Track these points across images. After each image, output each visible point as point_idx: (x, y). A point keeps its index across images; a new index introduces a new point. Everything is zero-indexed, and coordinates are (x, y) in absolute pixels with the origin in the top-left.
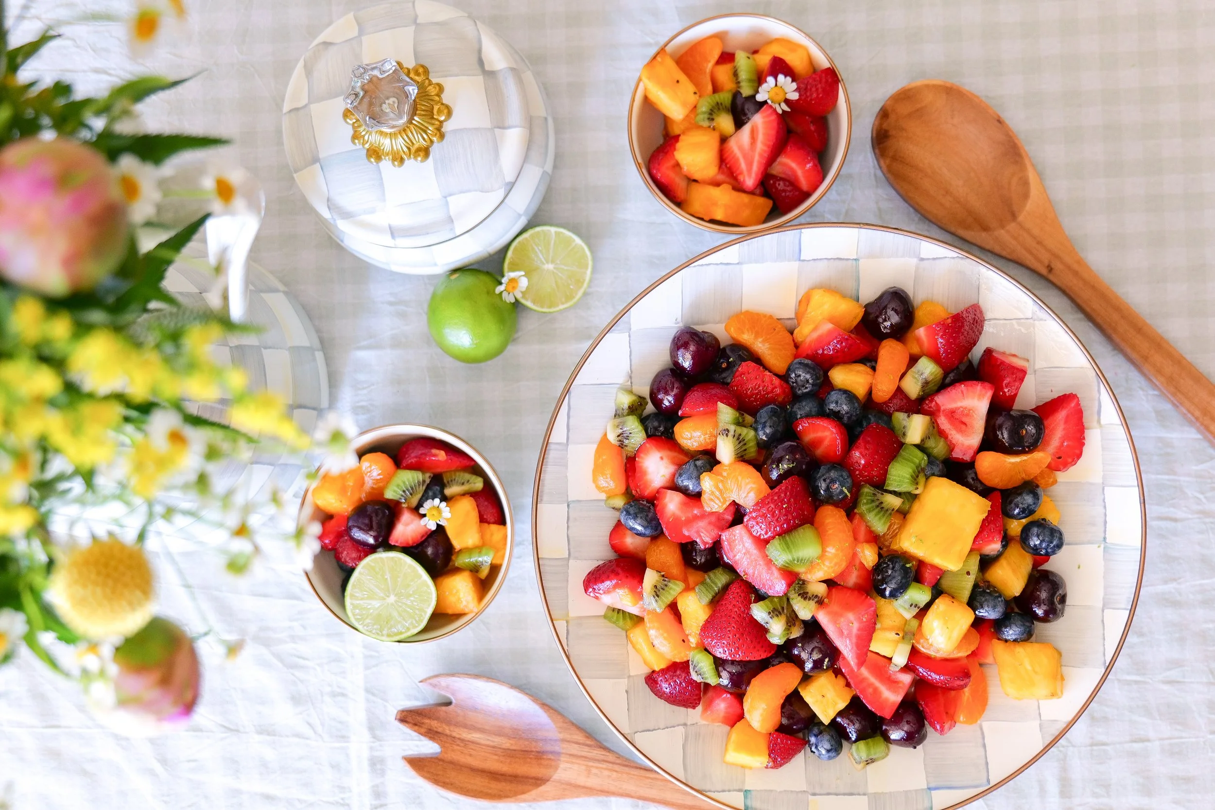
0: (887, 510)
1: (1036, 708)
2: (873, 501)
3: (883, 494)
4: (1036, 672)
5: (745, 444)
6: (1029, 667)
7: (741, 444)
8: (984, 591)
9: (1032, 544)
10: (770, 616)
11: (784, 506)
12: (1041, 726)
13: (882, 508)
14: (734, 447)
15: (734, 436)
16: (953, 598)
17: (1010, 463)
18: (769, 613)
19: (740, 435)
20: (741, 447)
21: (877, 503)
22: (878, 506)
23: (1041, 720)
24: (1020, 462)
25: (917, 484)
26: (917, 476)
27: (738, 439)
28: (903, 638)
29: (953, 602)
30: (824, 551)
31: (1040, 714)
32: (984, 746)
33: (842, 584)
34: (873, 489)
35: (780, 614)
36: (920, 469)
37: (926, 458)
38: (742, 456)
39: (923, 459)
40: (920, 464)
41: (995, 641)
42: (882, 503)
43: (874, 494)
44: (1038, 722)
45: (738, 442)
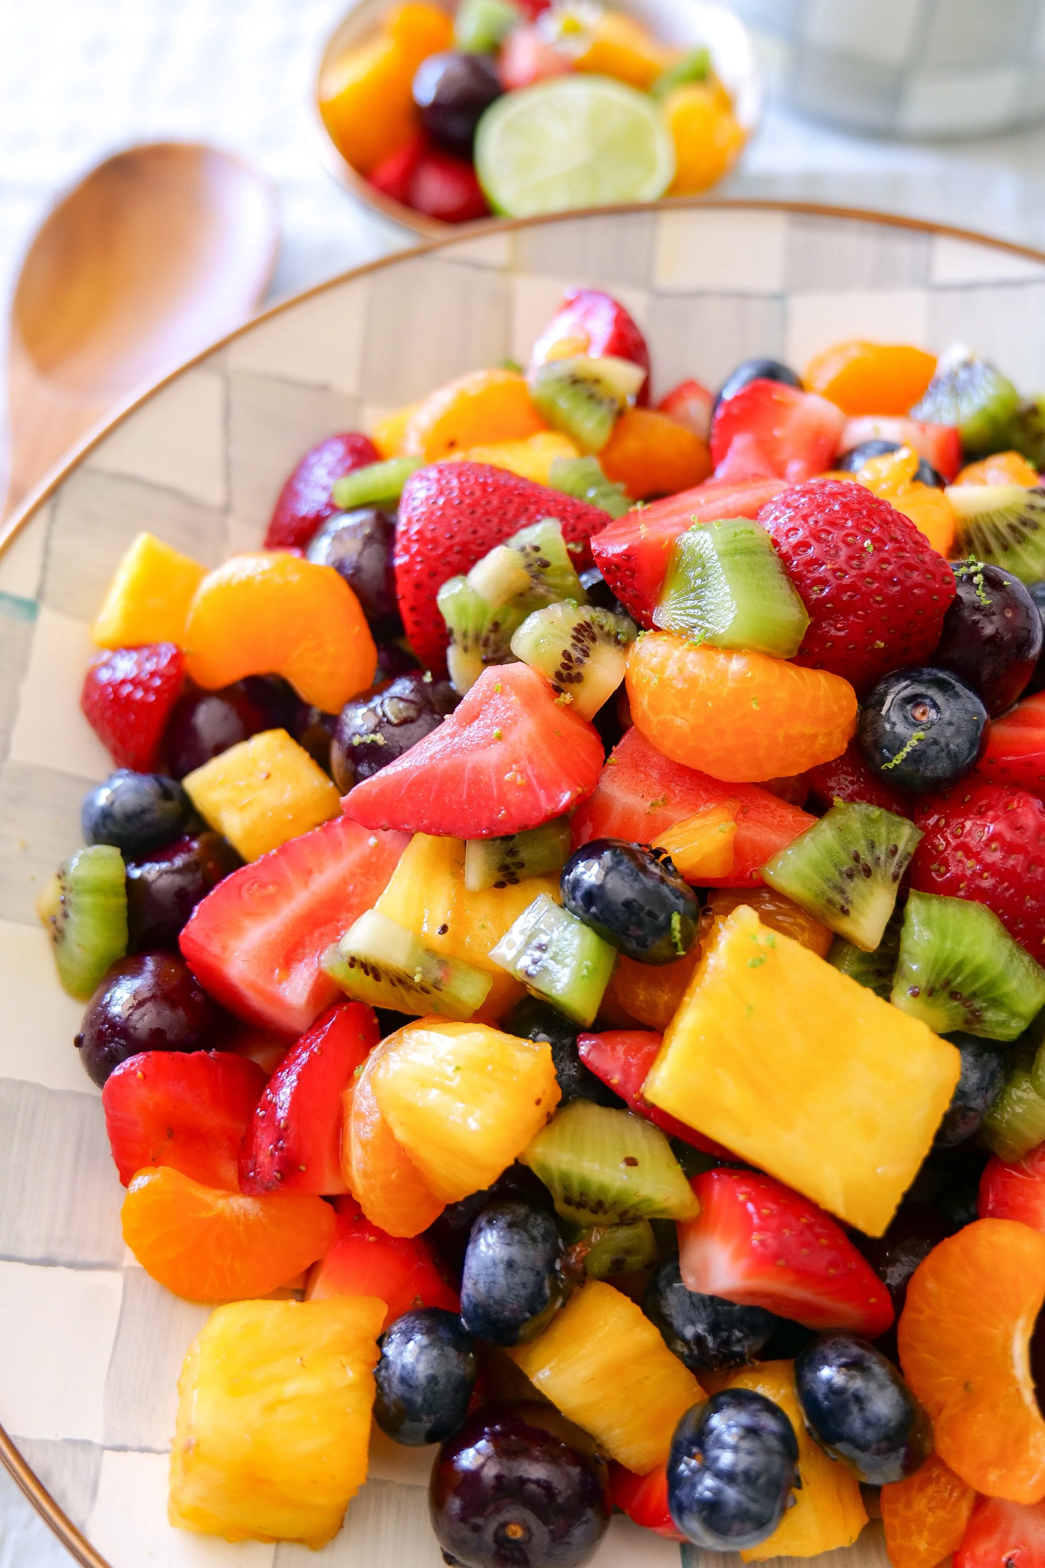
0: (842, 892)
1: (145, 1443)
2: (872, 845)
3: (895, 877)
4: (271, 1408)
5: (1006, 547)
6: (291, 1388)
7: (1005, 531)
8: (556, 1253)
9: (716, 1421)
10: (528, 550)
11: (867, 543)
12: (86, 1444)
13: (850, 876)
14: (999, 512)
15: (1032, 507)
16: (550, 1119)
17: (1008, 1337)
18: (537, 549)
19: (1035, 526)
20: (997, 534)
21: (866, 857)
22: (857, 858)
23: (104, 1448)
24: (1012, 1380)
25: (931, 992)
26: (954, 995)
27: (1024, 523)
28: (430, 952)
29: (538, 1102)
30: (731, 650)
31: (122, 1449)
32: (48, 1262)
33: (613, 759)
34: (912, 850)
35: (535, 576)
36: (978, 1004)
37: (1015, 1028)
38: (970, 542)
39: (1014, 1015)
40: (996, 1003)
41: (383, 1310)
42: (868, 872)
43: (894, 852)
44: (98, 1439)
45: (1015, 522)
